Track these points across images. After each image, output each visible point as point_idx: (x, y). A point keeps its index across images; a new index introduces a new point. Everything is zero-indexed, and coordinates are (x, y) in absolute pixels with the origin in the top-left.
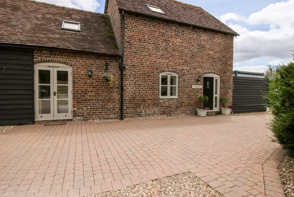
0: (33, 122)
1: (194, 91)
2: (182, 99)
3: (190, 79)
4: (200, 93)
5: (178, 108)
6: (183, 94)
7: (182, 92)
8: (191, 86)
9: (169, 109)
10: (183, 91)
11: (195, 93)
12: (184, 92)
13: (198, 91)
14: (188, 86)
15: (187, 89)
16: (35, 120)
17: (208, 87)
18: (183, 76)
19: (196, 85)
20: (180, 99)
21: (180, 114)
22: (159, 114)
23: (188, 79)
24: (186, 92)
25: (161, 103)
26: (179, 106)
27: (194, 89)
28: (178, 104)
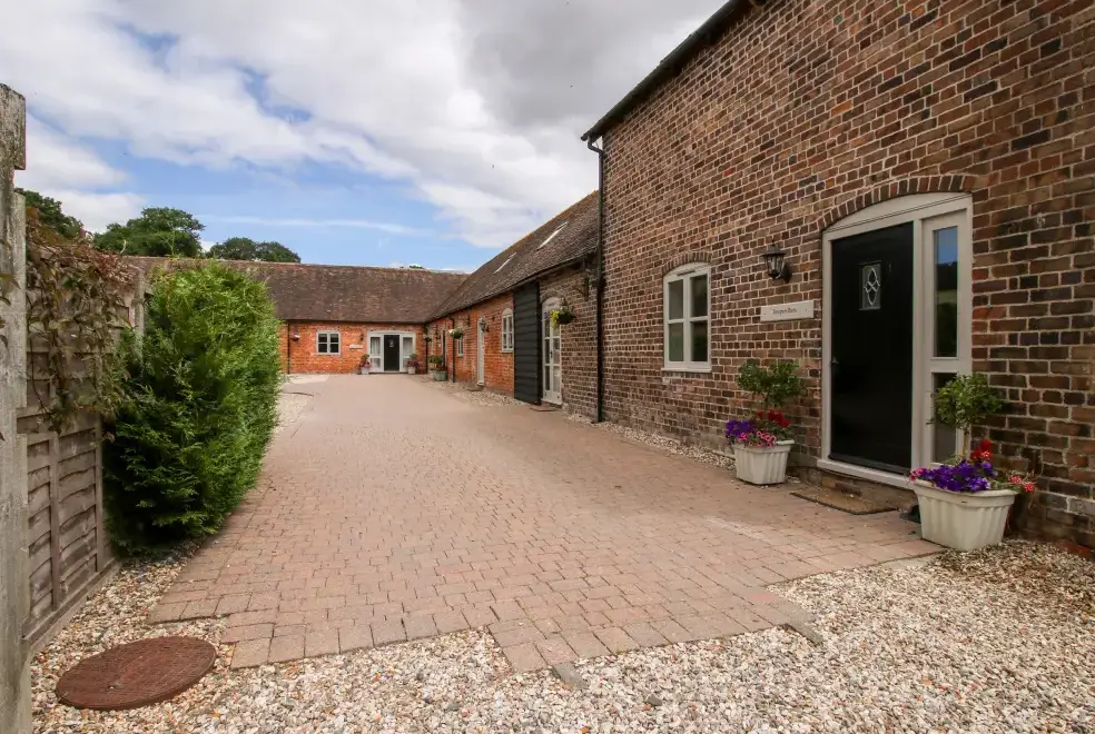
0: (539, 403)
1: (771, 336)
2: (724, 378)
3: (752, 278)
4: (803, 344)
5: (712, 416)
6: (727, 354)
7: (724, 346)
8: (758, 311)
9: (685, 414)
10: (727, 338)
11: (775, 345)
12: (730, 346)
13: (789, 335)
14: (744, 312)
15: (741, 329)
16: (543, 400)
17: (872, 305)
18: (726, 267)
19: (780, 301)
20: (717, 377)
21: (717, 448)
22: (661, 429)
23: (744, 279)
24: (737, 345)
25: (665, 387)
26: (714, 408)
27: (769, 325)
28: (709, 399)
